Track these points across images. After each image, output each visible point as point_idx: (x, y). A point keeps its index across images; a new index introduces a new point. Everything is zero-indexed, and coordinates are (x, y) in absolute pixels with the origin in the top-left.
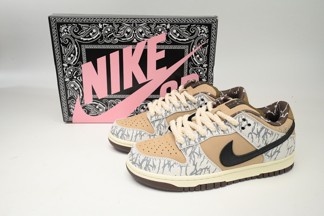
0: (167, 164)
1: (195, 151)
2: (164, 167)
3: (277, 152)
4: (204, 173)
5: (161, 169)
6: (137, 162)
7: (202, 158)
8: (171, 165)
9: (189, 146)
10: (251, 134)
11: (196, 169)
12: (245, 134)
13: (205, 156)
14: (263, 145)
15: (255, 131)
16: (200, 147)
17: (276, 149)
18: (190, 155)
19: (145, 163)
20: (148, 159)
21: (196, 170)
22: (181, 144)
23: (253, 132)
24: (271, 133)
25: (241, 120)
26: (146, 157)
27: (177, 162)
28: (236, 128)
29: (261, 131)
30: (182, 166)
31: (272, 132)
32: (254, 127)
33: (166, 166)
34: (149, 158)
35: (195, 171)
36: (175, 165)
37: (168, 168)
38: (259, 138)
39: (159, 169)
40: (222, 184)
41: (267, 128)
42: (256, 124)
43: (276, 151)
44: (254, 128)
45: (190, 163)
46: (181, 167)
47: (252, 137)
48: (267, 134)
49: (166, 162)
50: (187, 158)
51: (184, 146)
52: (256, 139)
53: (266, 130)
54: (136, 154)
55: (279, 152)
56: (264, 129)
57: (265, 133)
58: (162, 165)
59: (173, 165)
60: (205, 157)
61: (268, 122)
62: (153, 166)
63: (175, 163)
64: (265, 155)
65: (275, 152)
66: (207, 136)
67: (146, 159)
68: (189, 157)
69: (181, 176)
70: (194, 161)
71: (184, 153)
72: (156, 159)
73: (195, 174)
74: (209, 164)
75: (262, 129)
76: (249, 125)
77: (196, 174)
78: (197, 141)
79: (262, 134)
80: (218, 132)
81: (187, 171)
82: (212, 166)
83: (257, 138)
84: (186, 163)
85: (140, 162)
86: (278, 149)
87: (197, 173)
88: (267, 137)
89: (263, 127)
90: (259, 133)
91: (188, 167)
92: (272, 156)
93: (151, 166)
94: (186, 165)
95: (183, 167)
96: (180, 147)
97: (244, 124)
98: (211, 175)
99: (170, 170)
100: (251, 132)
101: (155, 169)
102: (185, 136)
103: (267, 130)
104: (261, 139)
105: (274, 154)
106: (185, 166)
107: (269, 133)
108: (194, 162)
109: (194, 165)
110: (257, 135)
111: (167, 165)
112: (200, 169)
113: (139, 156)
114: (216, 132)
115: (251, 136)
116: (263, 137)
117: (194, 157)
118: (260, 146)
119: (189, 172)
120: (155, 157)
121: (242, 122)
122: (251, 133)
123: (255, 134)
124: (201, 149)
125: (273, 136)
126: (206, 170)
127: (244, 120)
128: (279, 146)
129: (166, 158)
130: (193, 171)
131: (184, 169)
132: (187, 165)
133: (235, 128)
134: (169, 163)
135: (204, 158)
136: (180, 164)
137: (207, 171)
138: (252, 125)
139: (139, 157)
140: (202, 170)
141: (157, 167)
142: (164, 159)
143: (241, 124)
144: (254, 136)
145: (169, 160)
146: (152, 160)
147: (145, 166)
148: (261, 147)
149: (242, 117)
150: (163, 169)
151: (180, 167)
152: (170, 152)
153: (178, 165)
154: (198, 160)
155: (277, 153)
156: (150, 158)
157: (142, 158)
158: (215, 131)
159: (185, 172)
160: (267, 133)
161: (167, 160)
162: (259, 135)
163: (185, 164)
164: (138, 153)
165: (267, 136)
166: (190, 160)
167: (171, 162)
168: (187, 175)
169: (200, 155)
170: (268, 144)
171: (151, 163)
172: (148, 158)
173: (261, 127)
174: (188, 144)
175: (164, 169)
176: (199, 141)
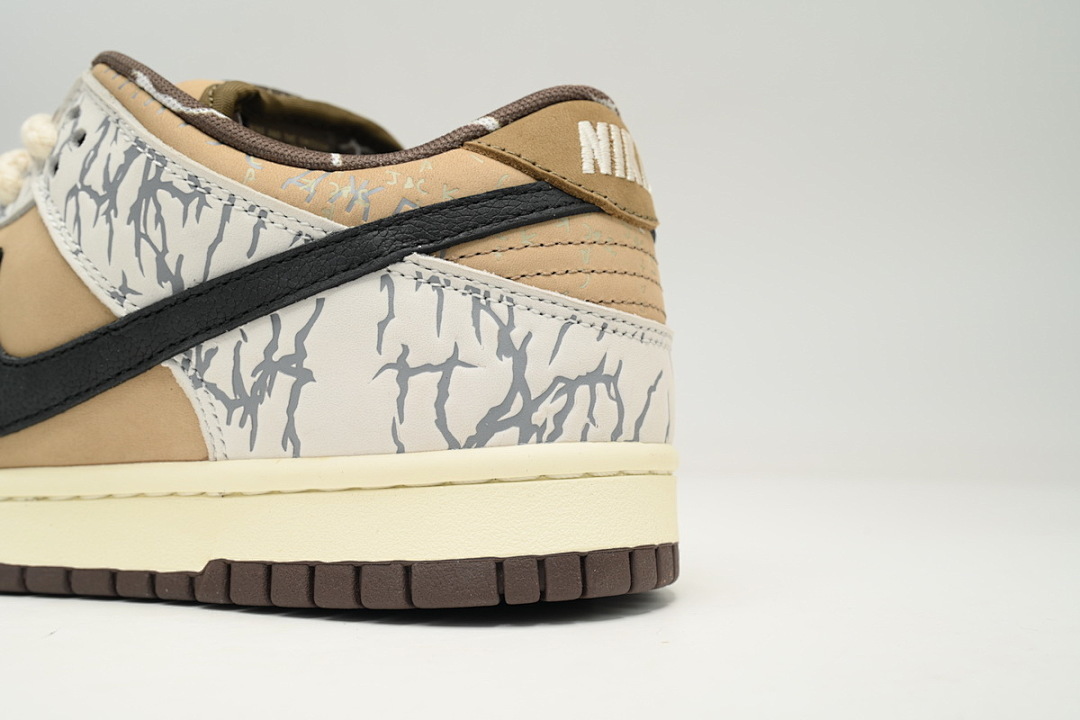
3: (285, 367)
10: (74, 198)
14: (151, 290)
15: (95, 179)
17: (272, 347)
23: (87, 181)
24: (185, 187)
29: (123, 170)
31: (193, 178)
32: (97, 146)
38: (109, 220)
41: (162, 148)
42: (112, 128)
43: (276, 357)
44: (95, 156)
47: (78, 218)
48: (162, 195)
52: (95, 233)
53: (149, 161)
55: (298, 369)
56: (139, 163)
57: (149, 189)
61: (180, 115)
65: (268, 368)
75: (131, 154)
76: (80, 138)
79: (128, 193)
83: (102, 219)
86: (287, 343)
88: (159, 219)
89: (138, 141)
90: (112, 187)
92: (247, 401)
100: (78, 180)
103: (155, 162)
104: (125, 231)
105: (263, 384)
107: (171, 188)
110: (99, 200)
115: (75, 210)
116: (135, 213)
118: (127, 290)
121: (62, 131)
122: (74, 191)
123: (93, 194)
125: (212, 214)
127: (75, 114)
128: (292, 321)
138: (92, 138)
144: (86, 202)
155: (283, 382)
160: (159, 183)
162: (113, 206)
165: (158, 207)
173: (128, 145)
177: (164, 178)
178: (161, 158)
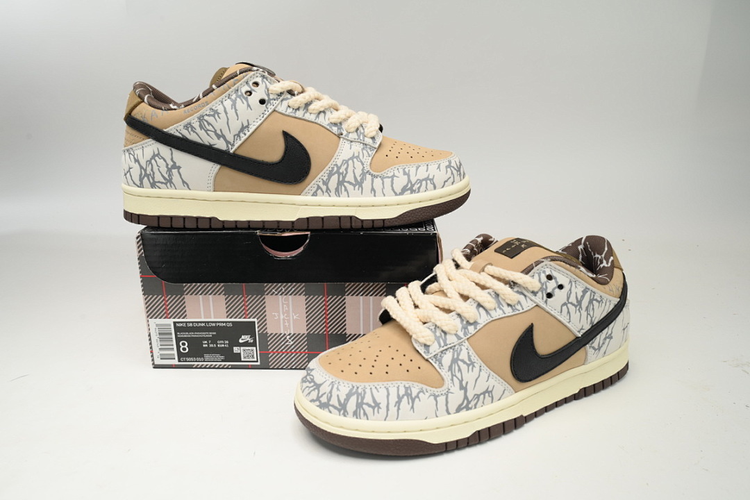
0: (403, 396)
1: (460, 358)
2: (398, 403)
3: (608, 338)
4: (483, 403)
5: (393, 409)
6: (334, 401)
7: (477, 369)
8: (413, 396)
9: (445, 348)
10: (565, 307)
11: (466, 397)
12: (553, 305)
13: (483, 364)
14: (587, 327)
15: (573, 299)
16: (470, 348)
17: (607, 334)
18: (450, 368)
19: (353, 400)
20: (360, 391)
21: (468, 399)
22: (427, 346)
23: (570, 301)
24: (599, 299)
25: (544, 279)
26: (353, 387)
27: (425, 387)
28: (537, 297)
29: (583, 297)
30: (437, 394)
31: (601, 296)
32: (570, 290)
33: (403, 400)
34: (360, 388)
35: (466, 402)
36: (421, 395)
37: (409, 404)
38: (580, 312)
39: (388, 410)
40: (517, 423)
41: (594, 290)
42: (573, 283)
44: (571, 293)
45: (452, 385)
46: (436, 397)
47: (569, 312)
48: (594, 302)
49: (402, 392)
50: (446, 374)
51: (435, 349)
52: (575, 316)
53: (591, 294)
54: (328, 383)
55: (610, 337)
56: (589, 293)
57: (591, 302)
58: (393, 399)
59: (417, 396)
60: (482, 368)
61: (592, 278)
62: (373, 405)
63: (422, 391)
64: (590, 347)
65: (605, 339)
66: (479, 321)
67: (354, 390)
68: (450, 373)
69: (437, 417)
70: (460, 378)
71: (436, 366)
72: (378, 387)
73: (465, 410)
74: (492, 382)
75: (585, 292)
76: (561, 287)
77: (468, 408)
78: (461, 334)
79: (585, 303)
80: (500, 309)
81: (449, 405)
82: (496, 384)
83: (578, 311)
84: (445, 387)
85: (342, 401)
86: (610, 332)
87: (470, 406)
88: (593, 309)
89: (586, 288)
90: (579, 302)
91: (450, 395)
92: (599, 348)
93: (369, 405)
94: (445, 392)
95: (438, 396)
96: (425, 352)
97: (551, 285)
98: (497, 404)
99: (412, 407)
100: (565, 300)
101: (380, 410)
102: (433, 328)
103: (593, 294)
104: (584, 313)
105: (603, 343)
106: (443, 393)
107: (596, 300)
108: (461, 382)
109: (462, 388)
110: (576, 306)
111: (405, 397)
112: (475, 395)
113: (335, 386)
114: (498, 309)
115: (567, 310)
116: (587, 309)
117: (460, 370)
118: (582, 329)
119: (453, 407)
120: (376, 384)
121: (548, 283)
122: (565, 304)
123: (573, 305)
124: (471, 352)
125: (604, 305)
126: (487, 394)
127: (550, 277)
128: (611, 326)
129: (399, 382)
130: (461, 402)
131: (442, 400)
132: (447, 390)
133: (533, 298)
134: (409, 392)
135: (480, 370)
136: (432, 392)
137: (488, 399)
138: (567, 287)
139: (338, 389)
140: (477, 396)
141: (383, 406)
142: (397, 386)
143: (544, 287)
144: (572, 308)
145: (407, 386)
146: (368, 391)
147: (355, 408)
148: (584, 331)
149: (544, 272)
150: (396, 408)
151: (432, 398)
152: (405, 367)
153: (427, 394)
154: (469, 376)
155: (608, 340)
156: (362, 387)
157: (344, 390)
158: (495, 309)
159: (445, 408)
160: (593, 299)
161: (402, 385)
162: (581, 307)
163: (443, 390)
164: (331, 381)
165: (593, 306)
166: (452, 380)
167: (413, 389)
168: (449, 413)
169: (471, 364)
170: (595, 323)
171: (368, 399)
172: (358, 388)
173: (583, 289)
174: (442, 344)
175: (399, 409)
176: (465, 334)
177: (595, 298)
178: (594, 293)
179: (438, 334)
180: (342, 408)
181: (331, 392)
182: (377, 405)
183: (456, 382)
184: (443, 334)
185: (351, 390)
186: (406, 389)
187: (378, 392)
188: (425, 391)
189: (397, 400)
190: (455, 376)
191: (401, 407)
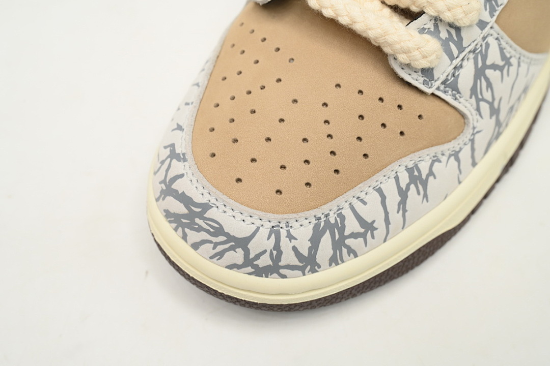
0: (408, 186)
1: (488, 61)
5: (396, 217)
6: (288, 257)
8: (424, 176)
11: (497, 123)
13: (522, 51)
16: (502, 34)
18: (473, 90)
19: (326, 242)
20: (332, 219)
22: (427, 72)
26: (319, 219)
27: (438, 149)
30: (457, 148)
33: (409, 193)
34: (331, 213)
35: (497, 129)
36: (435, 167)
37: (418, 193)
39: (387, 223)
45: (478, 117)
46: (456, 155)
49: (404, 179)
50: (466, 104)
51: (444, 69)
54: (264, 232)
58: (393, 199)
59: (431, 173)
60: (522, 59)
62: (362, 230)
63: (436, 160)
67: (322, 224)
68: (473, 100)
69: (460, 183)
70: (490, 99)
71: (448, 98)
72: (362, 196)
73: (495, 141)
78: (485, 15)
81: (475, 153)
84: (469, 128)
85: (306, 253)
87: (501, 129)
91: (476, 135)
93: (356, 235)
94: (470, 136)
95: (460, 150)
96: (425, 83)
99: (425, 196)
101: (375, 232)
106: (467, 139)
108: (492, 103)
109: (492, 113)
111: (412, 187)
113: (283, 233)
117: (489, 85)
119: (480, 151)
120: (356, 191)
124: (506, 40)
129: (395, 166)
130: (490, 136)
131: (465, 152)
132: (472, 132)
134: (416, 173)
135: (519, 64)
136: (447, 154)
139: (290, 237)
140: (512, 108)
141: (380, 224)
142: (393, 175)
145: (411, 165)
146: (347, 212)
147: (332, 252)
150: (401, 212)
151: (452, 159)
153: (444, 159)
154: (503, 87)
156: (336, 208)
157: (303, 233)
159: (471, 160)
161: (403, 168)
163: (466, 134)
164: (269, 225)
166: (478, 109)
167: (421, 166)
168: (475, 164)
169: (505, 64)
171: (351, 226)
172: (327, 216)
174: (455, 52)
175: (405, 211)
176: (492, 11)
179: (444, 35)
180: (309, 263)
181: (277, 246)
182: (368, 227)
183: (484, 107)
184: (453, 32)
185: (316, 226)
186: (409, 170)
187: (365, 203)
188: (440, 156)
189: (400, 199)
190: (484, 100)
191: (407, 208)
